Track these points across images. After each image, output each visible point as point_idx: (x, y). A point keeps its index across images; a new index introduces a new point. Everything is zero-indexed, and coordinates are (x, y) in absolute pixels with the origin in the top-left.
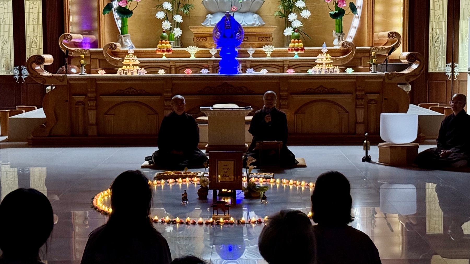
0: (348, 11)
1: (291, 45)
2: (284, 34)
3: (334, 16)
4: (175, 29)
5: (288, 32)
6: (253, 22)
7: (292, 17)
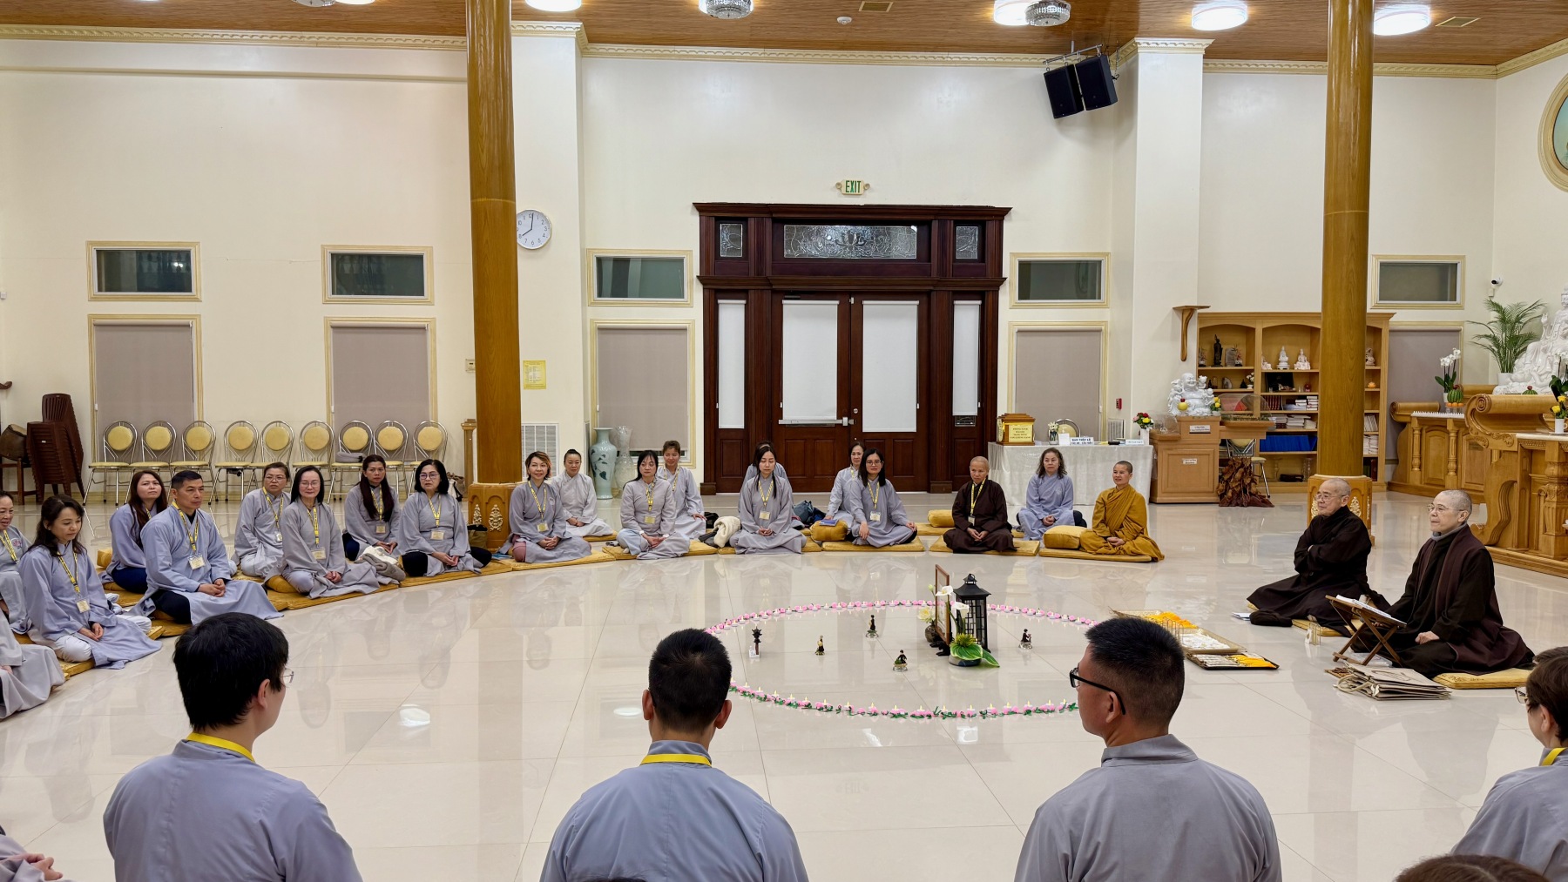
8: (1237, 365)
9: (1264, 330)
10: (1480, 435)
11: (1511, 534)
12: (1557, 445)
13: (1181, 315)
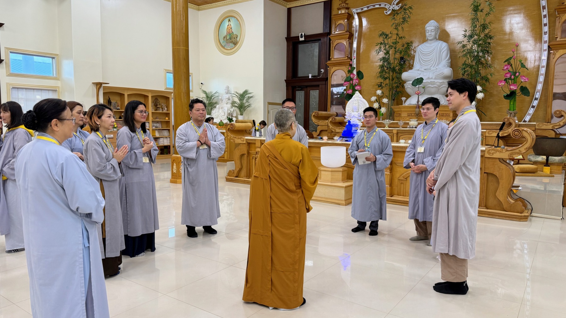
0: (520, 93)
3: (507, 97)
4: (382, 108)
8: (118, 109)
9: (128, 95)
10: (231, 138)
11: (243, 173)
12: (260, 141)
13: (96, 86)
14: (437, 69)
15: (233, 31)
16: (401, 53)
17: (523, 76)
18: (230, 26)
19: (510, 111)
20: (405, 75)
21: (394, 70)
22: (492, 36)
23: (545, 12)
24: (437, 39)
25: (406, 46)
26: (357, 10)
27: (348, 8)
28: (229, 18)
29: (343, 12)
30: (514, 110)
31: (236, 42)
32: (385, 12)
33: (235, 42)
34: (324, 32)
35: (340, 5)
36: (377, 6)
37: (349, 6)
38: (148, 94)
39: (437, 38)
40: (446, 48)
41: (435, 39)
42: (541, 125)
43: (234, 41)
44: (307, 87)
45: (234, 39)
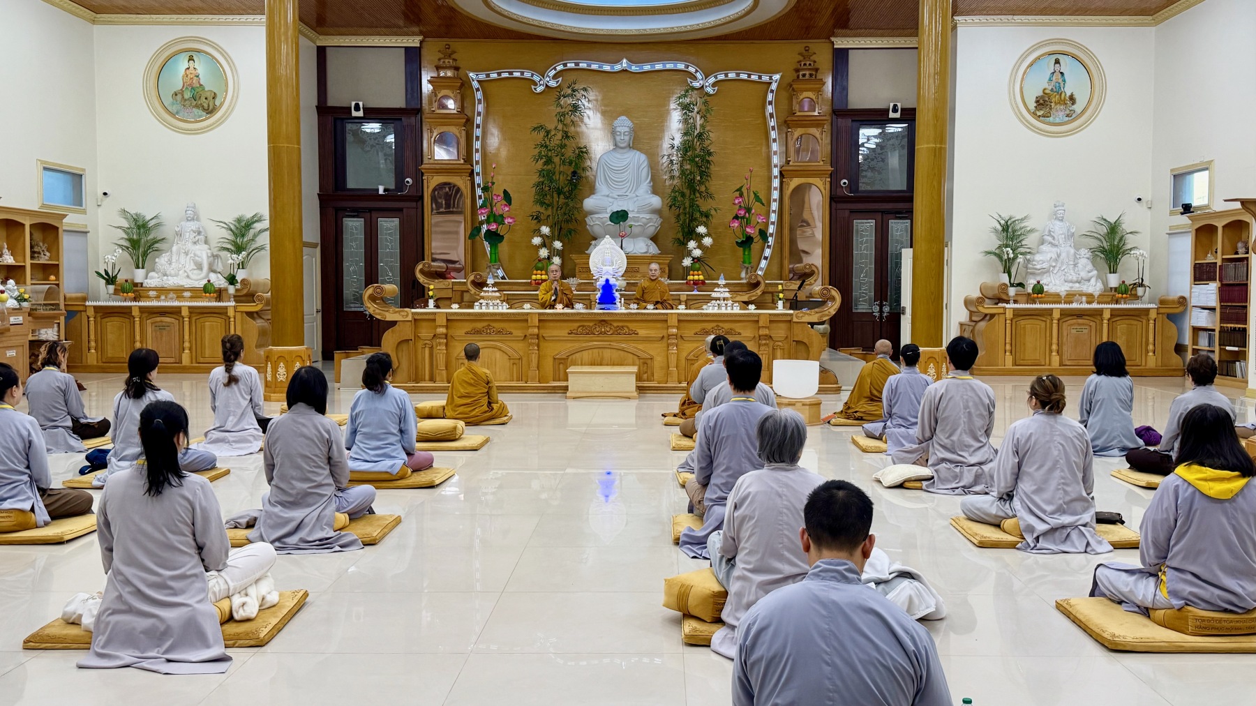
0: (757, 238)
1: (690, 277)
2: (683, 264)
3: (741, 244)
4: (554, 258)
5: (687, 262)
6: (645, 250)
7: (692, 244)
14: (637, 196)
15: (202, 83)
16: (570, 163)
17: (760, 214)
18: (193, 72)
19: (745, 265)
20: (589, 203)
21: (559, 192)
22: (712, 151)
23: (772, 123)
24: (630, 148)
25: (577, 152)
26: (477, 75)
27: (457, 69)
28: (190, 53)
29: (449, 74)
30: (750, 263)
31: (211, 107)
32: (533, 87)
33: (209, 106)
34: (409, 107)
35: (442, 60)
36: (517, 74)
37: (459, 64)
38: (25, 220)
39: (631, 145)
40: (646, 163)
41: (628, 148)
42: (789, 284)
43: (206, 106)
44: (370, 210)
45: (205, 100)
